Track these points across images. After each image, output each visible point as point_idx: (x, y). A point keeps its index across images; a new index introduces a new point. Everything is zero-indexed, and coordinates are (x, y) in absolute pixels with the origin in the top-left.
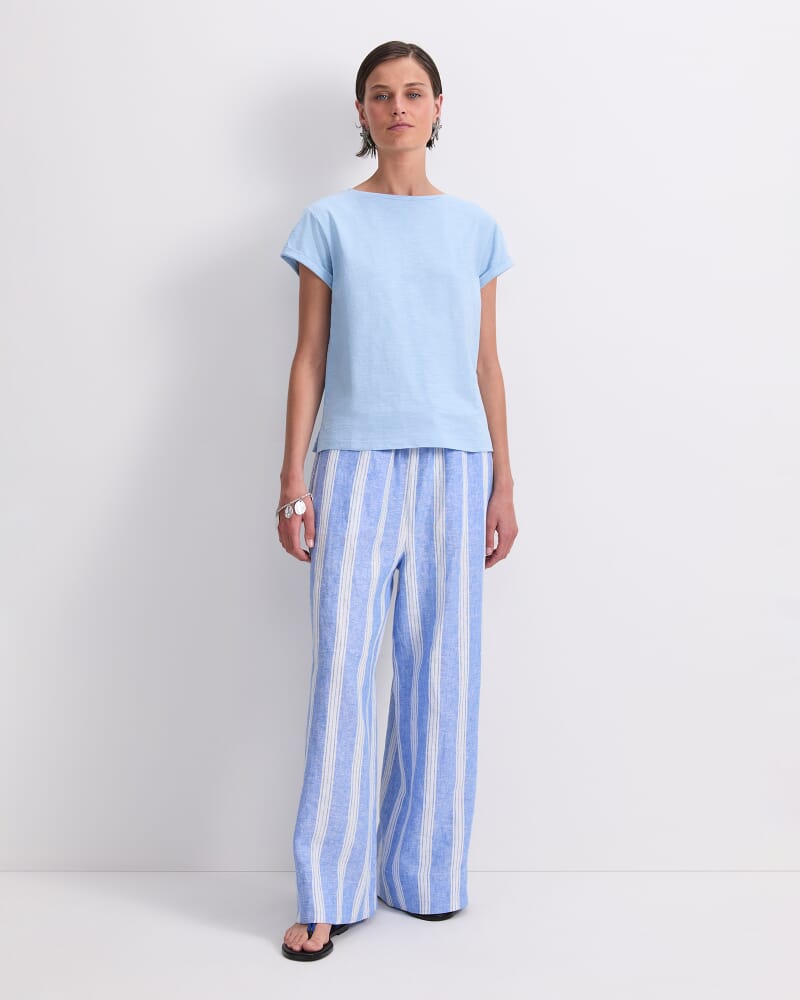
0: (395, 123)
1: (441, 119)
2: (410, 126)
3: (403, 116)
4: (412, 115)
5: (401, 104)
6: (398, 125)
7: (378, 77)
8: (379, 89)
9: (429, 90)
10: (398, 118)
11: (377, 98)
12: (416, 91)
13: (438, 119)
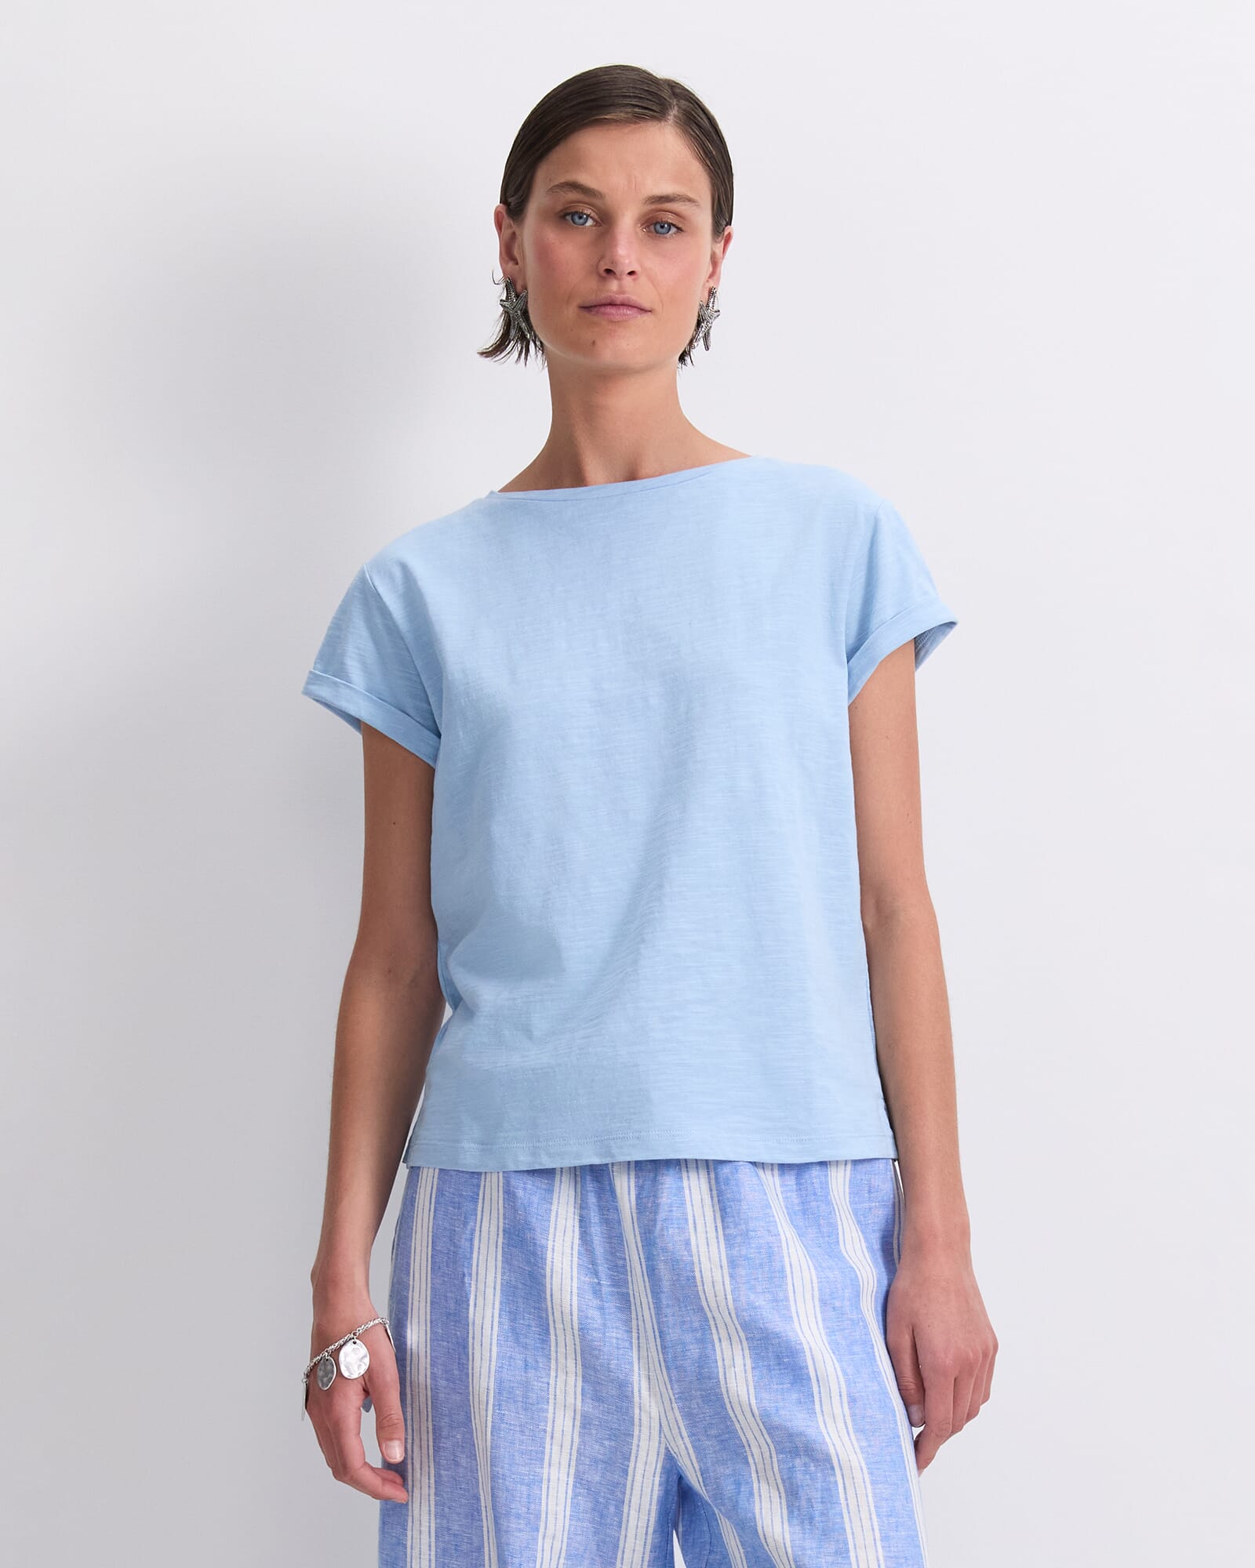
0: (603, 297)
1: (720, 292)
2: (642, 310)
3: (628, 280)
4: (652, 280)
5: (628, 247)
6: (612, 304)
7: (577, 162)
8: (573, 196)
9: (703, 218)
10: (614, 285)
11: (567, 217)
12: (670, 218)
13: (712, 293)
